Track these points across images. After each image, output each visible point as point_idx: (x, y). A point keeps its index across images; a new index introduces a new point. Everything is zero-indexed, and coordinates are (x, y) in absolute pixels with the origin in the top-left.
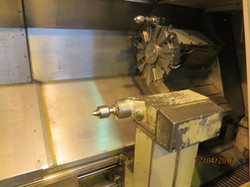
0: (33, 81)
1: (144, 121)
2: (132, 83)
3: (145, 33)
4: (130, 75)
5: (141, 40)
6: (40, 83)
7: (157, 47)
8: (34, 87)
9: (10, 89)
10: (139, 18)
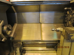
0: (40, 23)
1: (62, 33)
2: (63, 25)
3: (68, 12)
4: (63, 23)
5: (67, 14)
6: (41, 23)
7: (71, 16)
8: (40, 24)
9: (35, 24)
10: (66, 8)
